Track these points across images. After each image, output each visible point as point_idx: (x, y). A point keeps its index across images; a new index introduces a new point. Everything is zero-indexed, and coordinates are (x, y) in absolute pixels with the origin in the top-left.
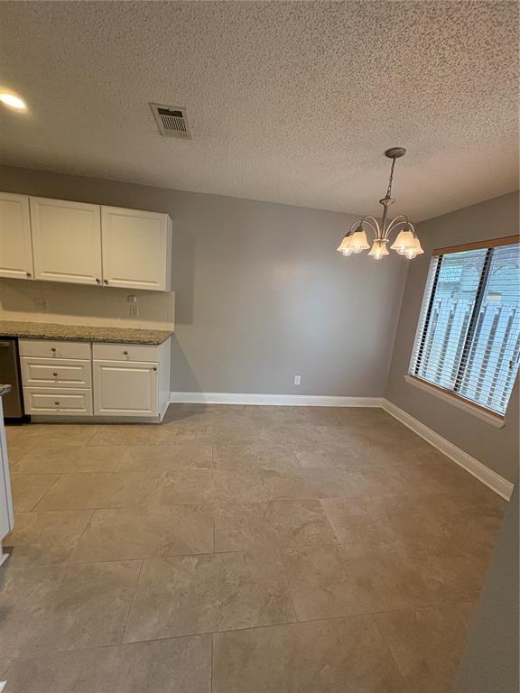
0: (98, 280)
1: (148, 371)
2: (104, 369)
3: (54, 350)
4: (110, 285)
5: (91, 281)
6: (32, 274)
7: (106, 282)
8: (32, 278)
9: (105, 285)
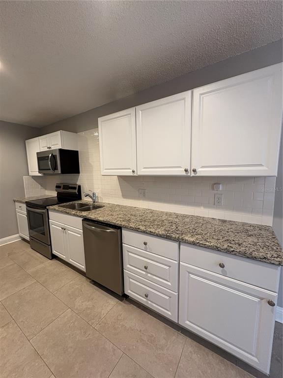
0: (186, 171)
1: (257, 300)
2: (192, 276)
3: (145, 244)
4: (198, 175)
5: (180, 172)
6: (136, 171)
7: (194, 171)
8: (135, 175)
9: (193, 174)
